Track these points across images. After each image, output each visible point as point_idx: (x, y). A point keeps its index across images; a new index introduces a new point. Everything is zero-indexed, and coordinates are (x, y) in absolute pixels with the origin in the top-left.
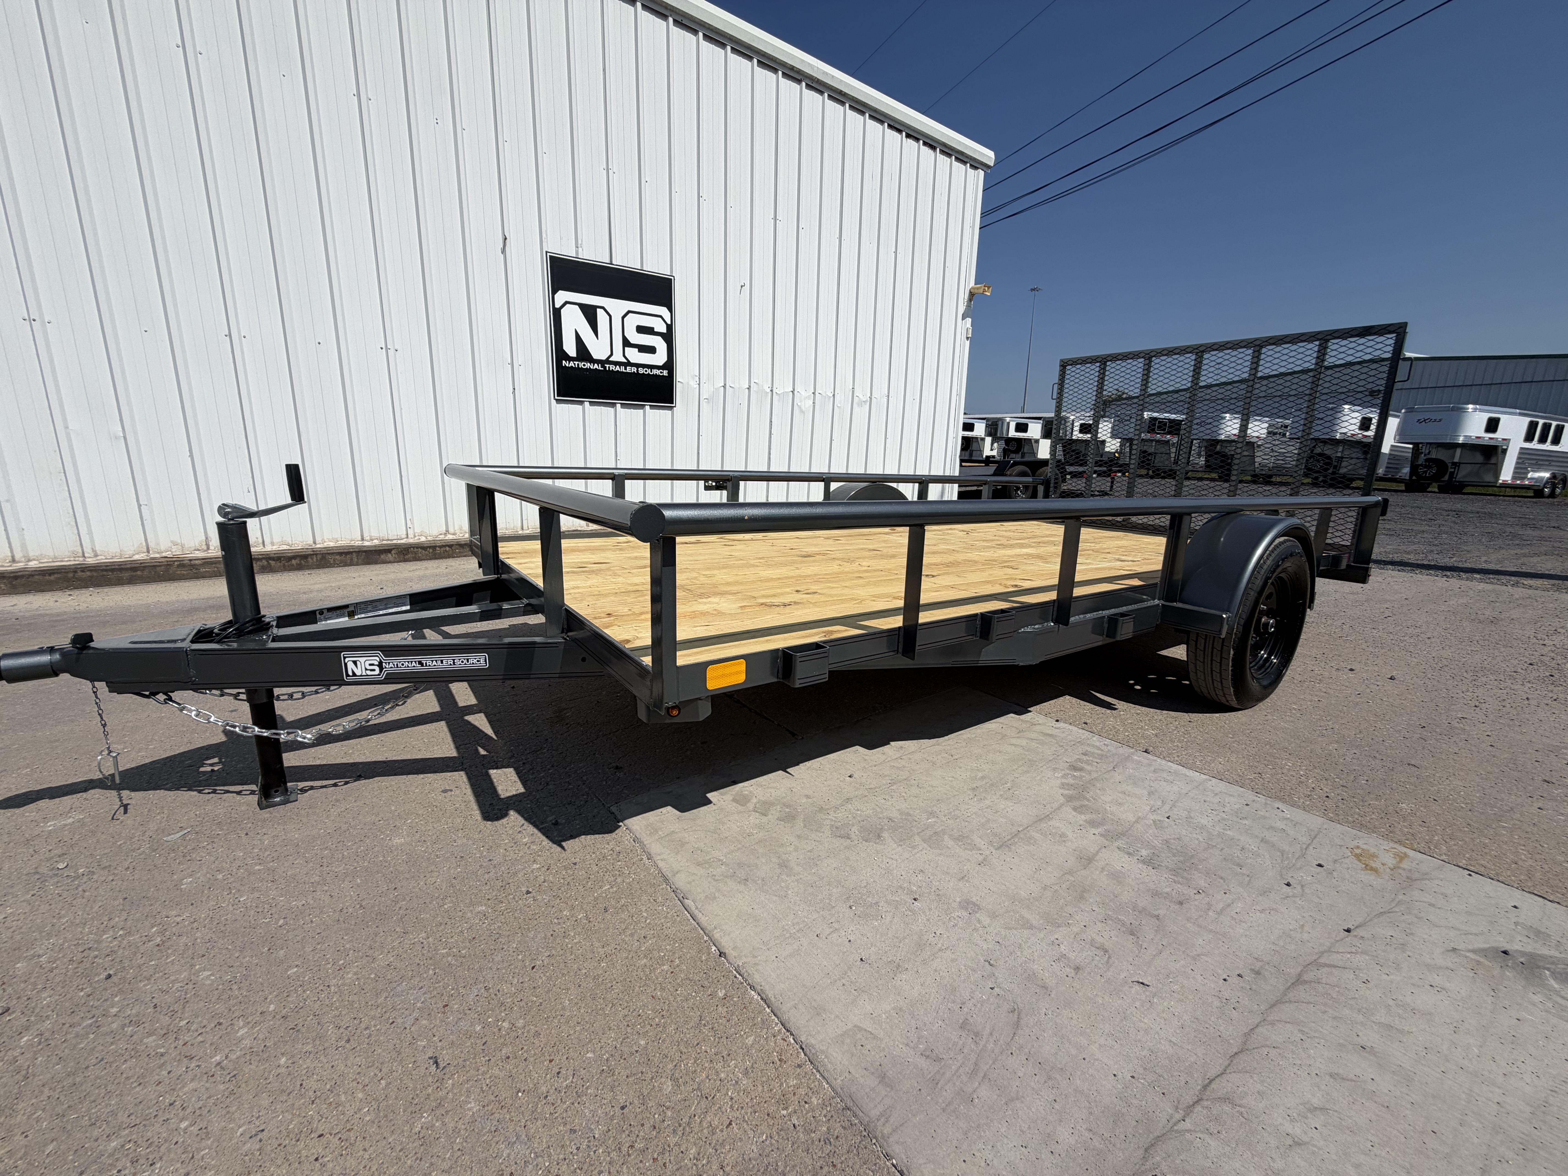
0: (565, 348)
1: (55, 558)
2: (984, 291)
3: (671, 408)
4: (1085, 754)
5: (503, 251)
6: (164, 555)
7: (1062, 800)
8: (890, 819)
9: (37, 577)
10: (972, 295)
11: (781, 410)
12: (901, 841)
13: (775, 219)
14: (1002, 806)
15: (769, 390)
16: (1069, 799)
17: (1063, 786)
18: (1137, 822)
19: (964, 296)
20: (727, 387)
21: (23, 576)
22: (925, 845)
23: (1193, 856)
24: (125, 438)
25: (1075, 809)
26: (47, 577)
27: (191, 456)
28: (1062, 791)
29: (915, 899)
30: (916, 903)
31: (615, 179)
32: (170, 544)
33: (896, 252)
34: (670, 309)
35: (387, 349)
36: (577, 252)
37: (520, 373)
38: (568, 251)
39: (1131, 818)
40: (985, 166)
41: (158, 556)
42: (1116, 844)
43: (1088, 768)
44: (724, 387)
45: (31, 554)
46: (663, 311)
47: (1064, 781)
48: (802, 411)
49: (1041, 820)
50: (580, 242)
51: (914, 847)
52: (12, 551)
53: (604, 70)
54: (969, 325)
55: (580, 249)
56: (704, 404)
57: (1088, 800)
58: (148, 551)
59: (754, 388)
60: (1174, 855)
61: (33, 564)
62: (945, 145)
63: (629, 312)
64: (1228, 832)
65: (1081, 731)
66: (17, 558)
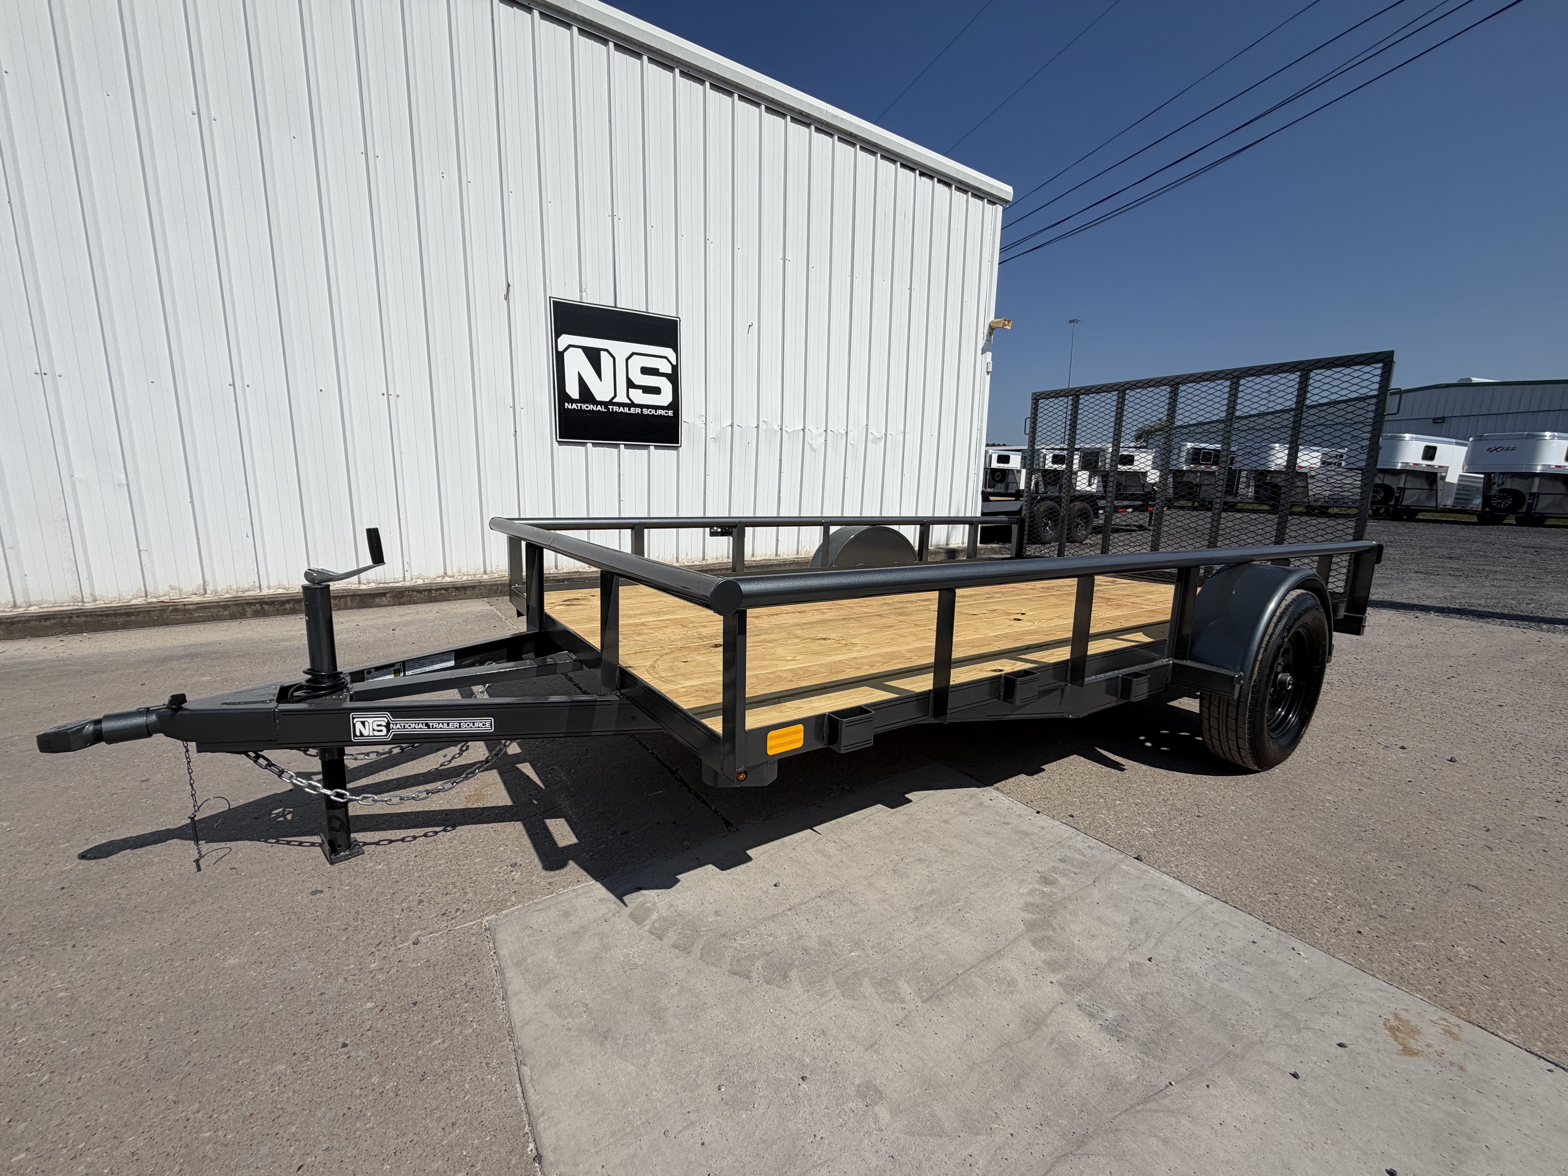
0: (567, 391)
1: (55, 603)
2: (1004, 325)
3: (676, 448)
4: (1062, 861)
5: (507, 297)
6: (162, 599)
7: (1021, 928)
8: (806, 951)
9: (33, 622)
10: (992, 329)
11: (791, 448)
12: (810, 984)
13: (784, 259)
14: (946, 935)
15: (778, 429)
16: (1031, 926)
17: (1028, 907)
18: (1109, 965)
19: (983, 331)
20: (735, 425)
21: (19, 622)
22: (838, 991)
23: (1172, 1024)
24: (128, 485)
25: (1034, 943)
26: (43, 623)
27: (192, 502)
28: (1024, 915)
29: (803, 1078)
30: (804, 1085)
31: (619, 225)
32: (168, 589)
33: (910, 289)
34: (676, 350)
35: (388, 395)
36: (581, 297)
37: (522, 415)
38: (572, 296)
39: (1102, 957)
40: (1003, 201)
41: (155, 600)
42: (1077, 999)
43: (1062, 880)
44: (732, 426)
45: (33, 599)
46: (669, 352)
47: (1030, 899)
48: (813, 449)
49: (989, 958)
50: (584, 287)
51: (822, 995)
52: (14, 597)
53: (610, 121)
54: (989, 360)
55: (584, 294)
56: (710, 443)
57: (1054, 930)
58: (146, 596)
59: (763, 426)
60: (1149, 1021)
61: (33, 609)
62: (960, 182)
63: (633, 354)
64: (1225, 985)
65: (1064, 827)
66: (18, 603)
